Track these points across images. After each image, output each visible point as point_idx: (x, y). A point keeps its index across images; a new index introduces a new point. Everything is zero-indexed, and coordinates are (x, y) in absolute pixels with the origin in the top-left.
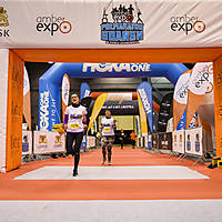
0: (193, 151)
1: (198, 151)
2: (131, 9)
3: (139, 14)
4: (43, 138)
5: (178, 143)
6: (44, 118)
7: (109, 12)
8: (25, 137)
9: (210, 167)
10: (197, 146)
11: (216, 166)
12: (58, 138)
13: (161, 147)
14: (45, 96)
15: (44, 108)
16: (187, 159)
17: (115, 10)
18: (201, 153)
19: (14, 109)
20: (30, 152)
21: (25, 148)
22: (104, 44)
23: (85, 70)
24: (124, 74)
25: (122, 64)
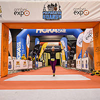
0: (84, 68)
1: (87, 68)
2: (56, 5)
3: (60, 7)
4: (18, 62)
5: (78, 64)
7: (46, 6)
8: (10, 62)
10: (86, 65)
11: (94, 74)
12: (25, 62)
13: (71, 66)
14: (19, 44)
16: (82, 72)
17: (49, 5)
18: (88, 69)
19: (5, 49)
20: (12, 69)
21: (10, 67)
22: (44, 21)
23: (37, 32)
24: (54, 34)
25: (53, 30)
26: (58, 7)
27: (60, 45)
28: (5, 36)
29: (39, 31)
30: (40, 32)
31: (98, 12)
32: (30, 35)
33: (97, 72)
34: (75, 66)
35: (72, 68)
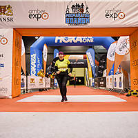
0: (118, 87)
2: (82, 5)
3: (87, 8)
4: (32, 80)
5: (109, 83)
6: (33, 69)
8: (23, 79)
9: (128, 95)
10: (120, 84)
11: (131, 95)
12: (41, 80)
13: (99, 86)
14: (34, 57)
15: (33, 63)
16: (115, 92)
17: (73, 6)
18: (122, 88)
19: (16, 63)
20: (25, 88)
21: (22, 85)
22: (67, 25)
23: (56, 41)
24: (78, 44)
26: (85, 8)
27: (85, 58)
28: (17, 46)
29: (59, 40)
30: (61, 42)
31: (136, 15)
32: (47, 46)
34: (105, 86)
35: (101, 88)
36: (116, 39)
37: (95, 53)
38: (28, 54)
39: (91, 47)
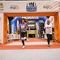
4: (12, 36)
8: (8, 36)
9: (54, 42)
12: (16, 36)
14: (13, 25)
19: (5, 28)
20: (9, 39)
22: (27, 12)
24: (32, 20)
27: (35, 26)
28: (5, 21)
33: (57, 40)
34: (44, 38)
35: (42, 39)
36: (48, 17)
37: (40, 24)
38: (10, 24)
39: (37, 21)
